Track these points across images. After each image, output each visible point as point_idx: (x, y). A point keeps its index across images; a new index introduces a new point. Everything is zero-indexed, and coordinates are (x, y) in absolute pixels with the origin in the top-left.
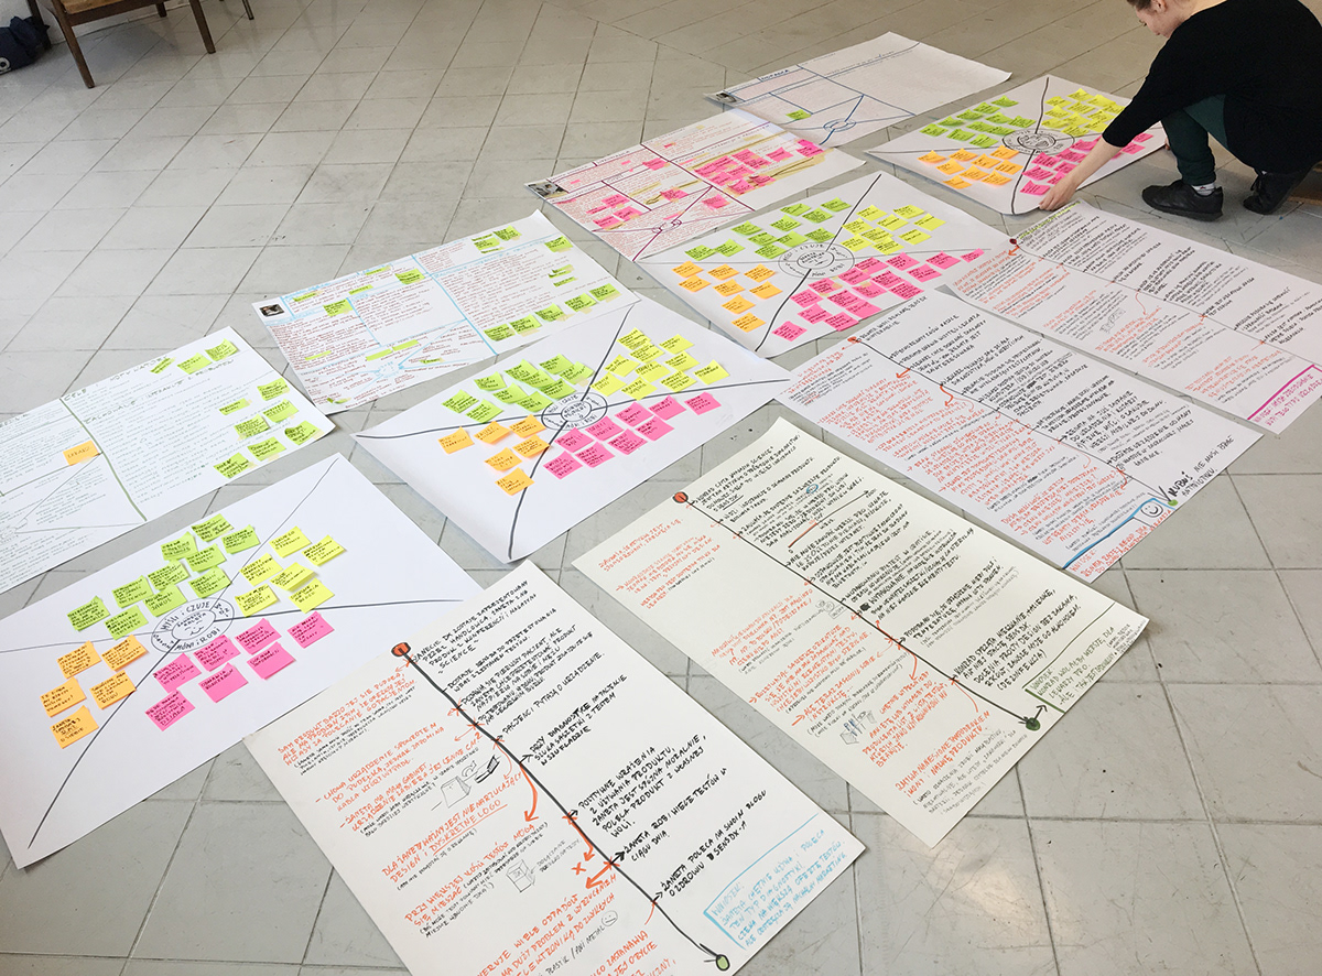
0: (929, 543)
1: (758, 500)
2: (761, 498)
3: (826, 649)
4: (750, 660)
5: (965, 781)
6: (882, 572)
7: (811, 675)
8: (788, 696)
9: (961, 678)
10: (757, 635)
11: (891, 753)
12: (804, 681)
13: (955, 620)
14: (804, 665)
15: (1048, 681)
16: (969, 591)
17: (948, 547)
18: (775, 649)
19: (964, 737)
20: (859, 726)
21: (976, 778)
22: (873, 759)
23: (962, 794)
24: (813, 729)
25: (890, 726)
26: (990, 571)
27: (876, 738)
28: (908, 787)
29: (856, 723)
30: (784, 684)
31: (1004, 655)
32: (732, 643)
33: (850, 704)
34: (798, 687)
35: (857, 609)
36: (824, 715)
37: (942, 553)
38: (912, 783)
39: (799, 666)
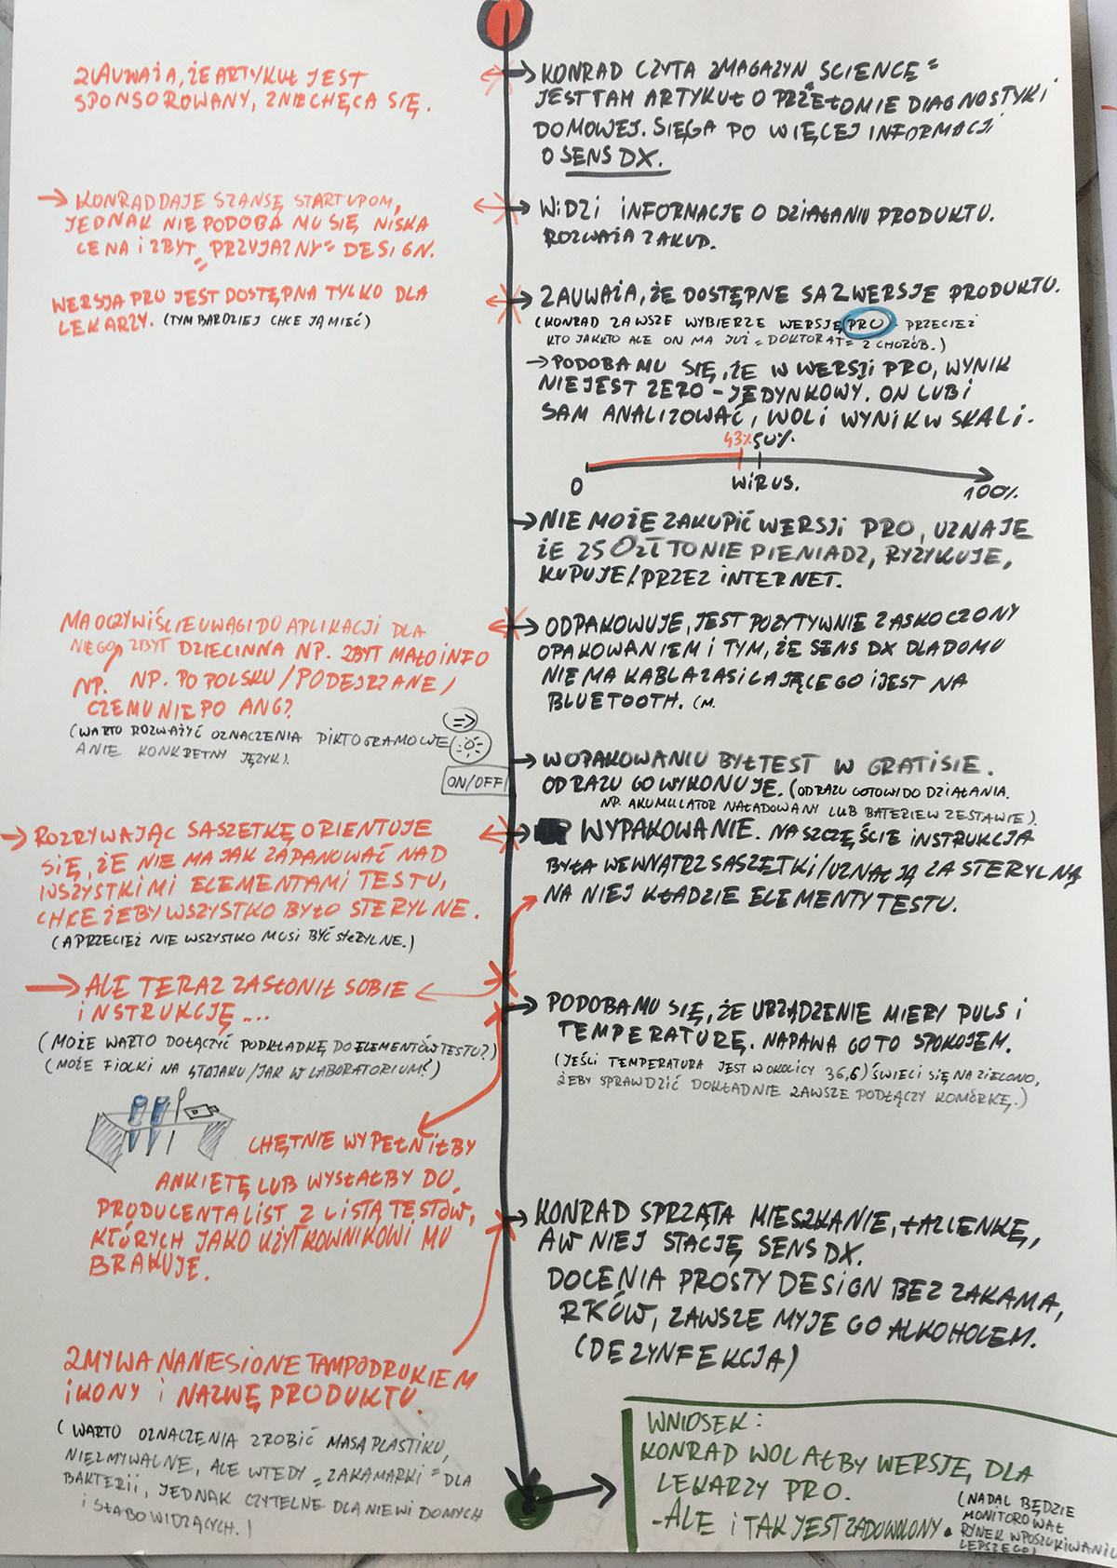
0: (934, 792)
1: (689, 227)
2: (704, 227)
3: (328, 858)
4: (126, 722)
5: (220, 1483)
6: (713, 769)
7: (215, 899)
8: (103, 904)
9: (527, 1236)
10: (217, 666)
11: (153, 1264)
12: (183, 896)
13: (710, 1072)
14: (230, 854)
15: (705, 1440)
16: (846, 1030)
17: (963, 854)
18: (219, 745)
19: (350, 1381)
20: (164, 1134)
21: (254, 1500)
22: (97, 1239)
23: (179, 1505)
24: (59, 1040)
25: (229, 1197)
26: (970, 1027)
27: (164, 1198)
28: (87, 1378)
29: (168, 1117)
30: (131, 863)
31: (699, 1279)
32: (140, 633)
33: (211, 1057)
34: (153, 901)
35: (529, 816)
36: (124, 1028)
37: (924, 857)
38: (109, 1377)
39: (217, 844)
